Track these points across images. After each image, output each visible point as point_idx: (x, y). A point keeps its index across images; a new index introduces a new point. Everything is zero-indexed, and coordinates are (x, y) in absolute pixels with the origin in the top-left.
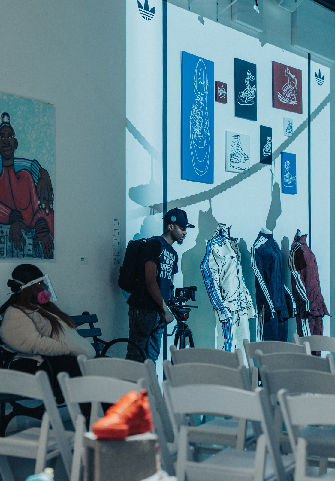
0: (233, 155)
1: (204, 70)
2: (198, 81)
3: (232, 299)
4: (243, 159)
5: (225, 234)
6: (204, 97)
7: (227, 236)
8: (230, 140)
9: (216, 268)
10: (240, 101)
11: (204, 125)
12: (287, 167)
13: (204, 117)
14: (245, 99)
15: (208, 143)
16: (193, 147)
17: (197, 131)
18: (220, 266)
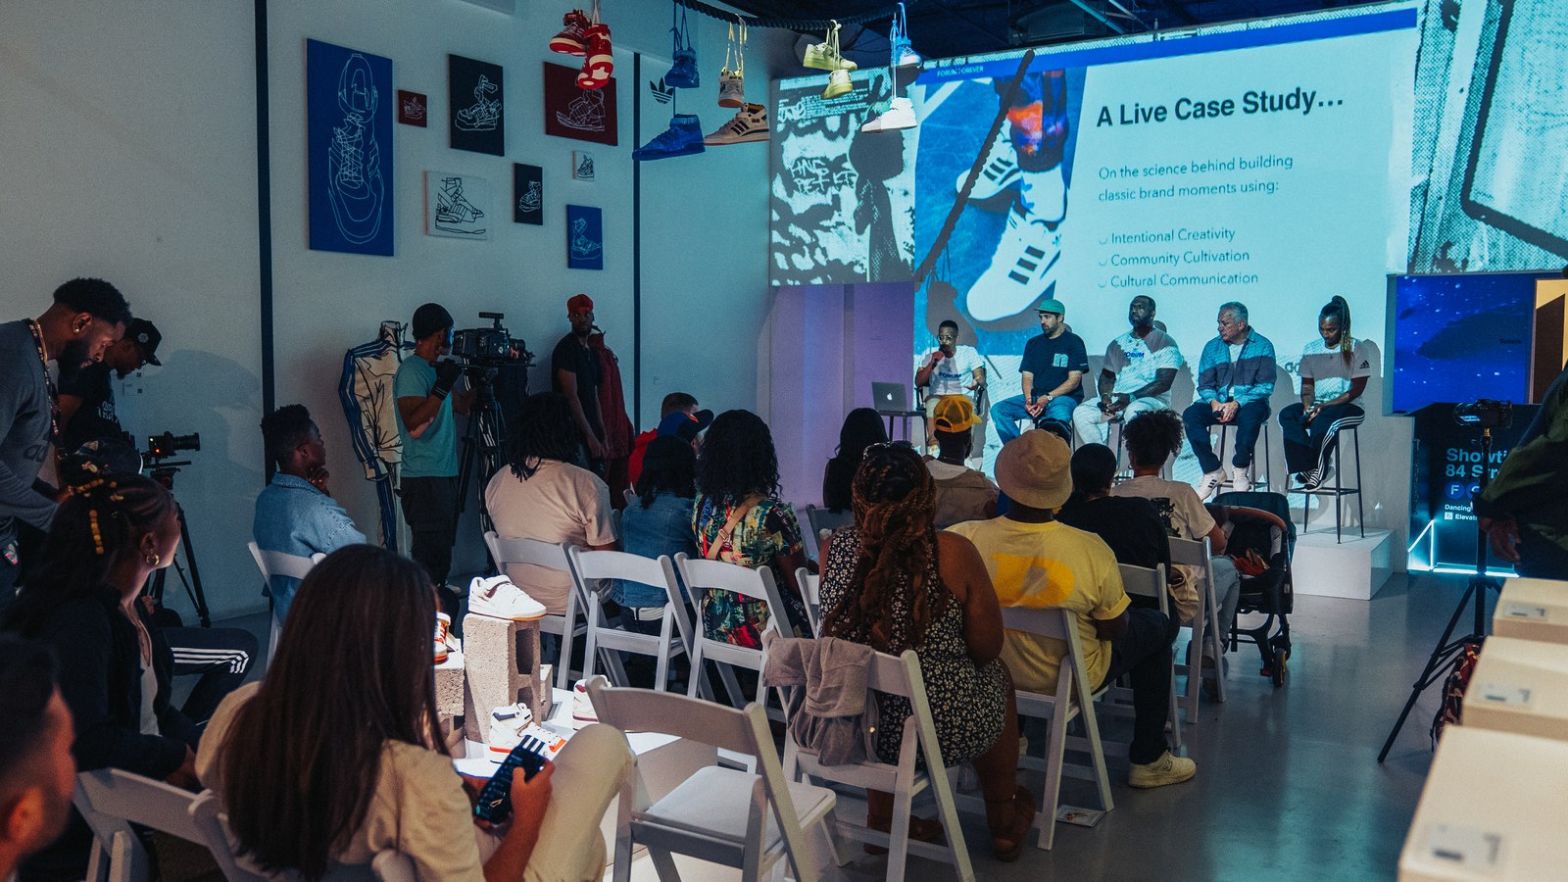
0: (443, 210)
1: (367, 73)
2: (350, 91)
3: (393, 443)
4: (469, 216)
5: (389, 338)
6: (366, 116)
7: (392, 342)
8: (436, 187)
9: (366, 393)
10: (459, 123)
11: (366, 161)
12: (578, 228)
13: (367, 148)
14: (474, 120)
15: (377, 189)
16: (337, 198)
17: (347, 172)
18: (374, 391)
